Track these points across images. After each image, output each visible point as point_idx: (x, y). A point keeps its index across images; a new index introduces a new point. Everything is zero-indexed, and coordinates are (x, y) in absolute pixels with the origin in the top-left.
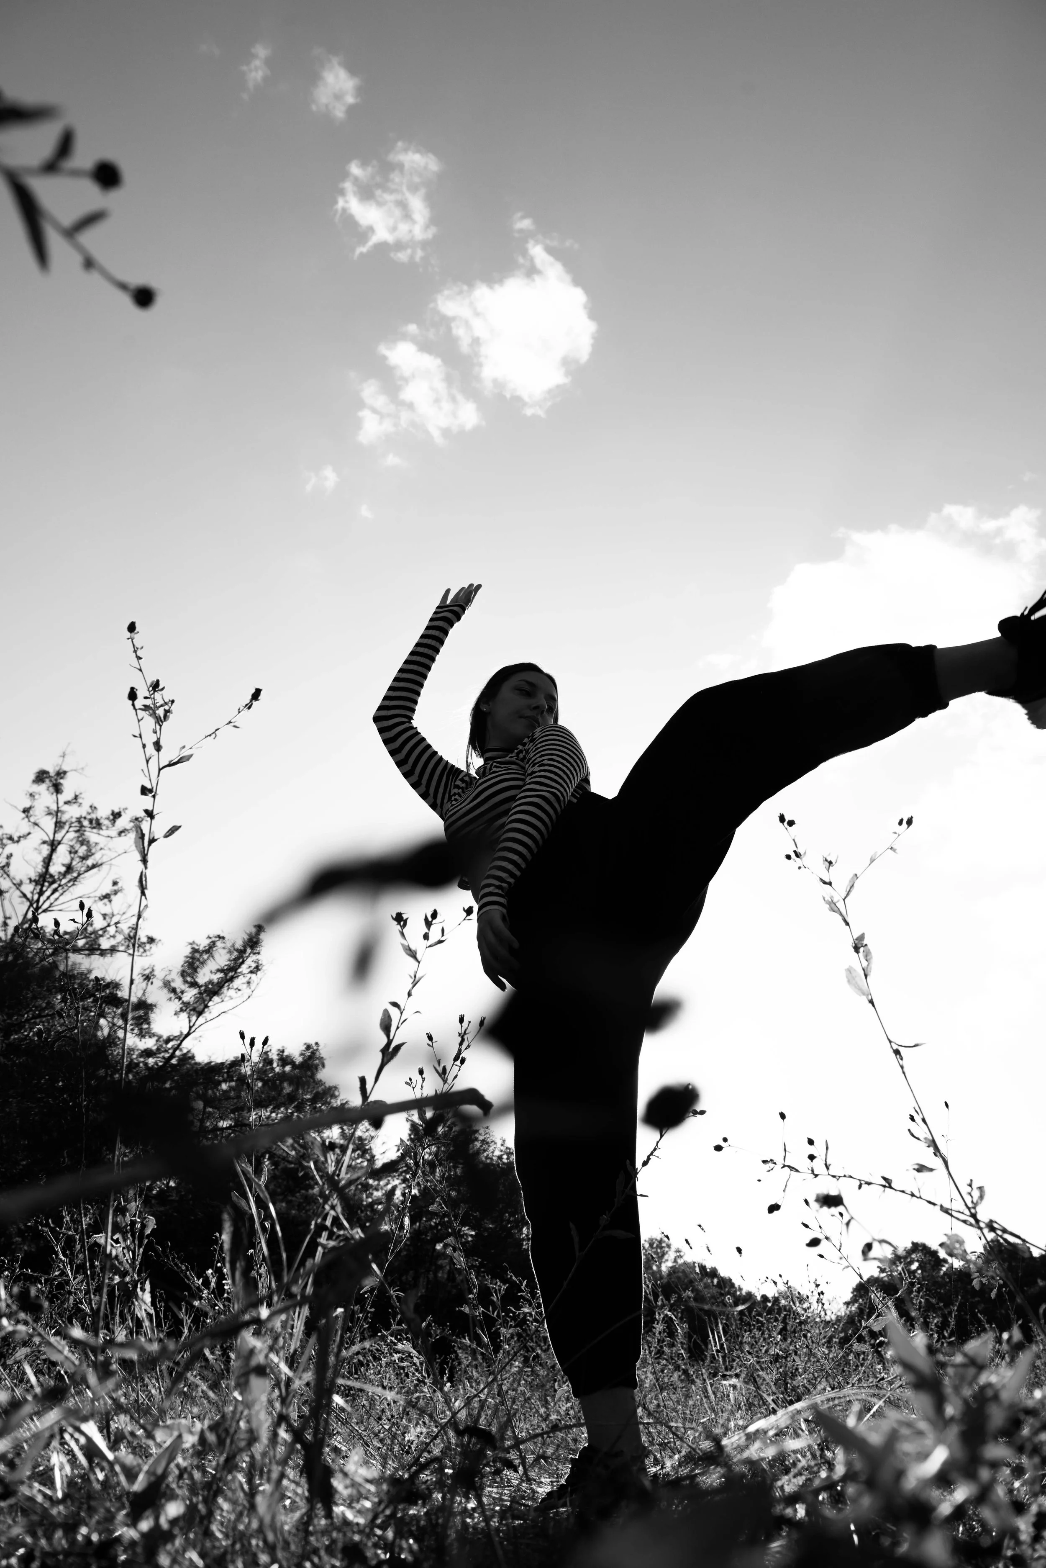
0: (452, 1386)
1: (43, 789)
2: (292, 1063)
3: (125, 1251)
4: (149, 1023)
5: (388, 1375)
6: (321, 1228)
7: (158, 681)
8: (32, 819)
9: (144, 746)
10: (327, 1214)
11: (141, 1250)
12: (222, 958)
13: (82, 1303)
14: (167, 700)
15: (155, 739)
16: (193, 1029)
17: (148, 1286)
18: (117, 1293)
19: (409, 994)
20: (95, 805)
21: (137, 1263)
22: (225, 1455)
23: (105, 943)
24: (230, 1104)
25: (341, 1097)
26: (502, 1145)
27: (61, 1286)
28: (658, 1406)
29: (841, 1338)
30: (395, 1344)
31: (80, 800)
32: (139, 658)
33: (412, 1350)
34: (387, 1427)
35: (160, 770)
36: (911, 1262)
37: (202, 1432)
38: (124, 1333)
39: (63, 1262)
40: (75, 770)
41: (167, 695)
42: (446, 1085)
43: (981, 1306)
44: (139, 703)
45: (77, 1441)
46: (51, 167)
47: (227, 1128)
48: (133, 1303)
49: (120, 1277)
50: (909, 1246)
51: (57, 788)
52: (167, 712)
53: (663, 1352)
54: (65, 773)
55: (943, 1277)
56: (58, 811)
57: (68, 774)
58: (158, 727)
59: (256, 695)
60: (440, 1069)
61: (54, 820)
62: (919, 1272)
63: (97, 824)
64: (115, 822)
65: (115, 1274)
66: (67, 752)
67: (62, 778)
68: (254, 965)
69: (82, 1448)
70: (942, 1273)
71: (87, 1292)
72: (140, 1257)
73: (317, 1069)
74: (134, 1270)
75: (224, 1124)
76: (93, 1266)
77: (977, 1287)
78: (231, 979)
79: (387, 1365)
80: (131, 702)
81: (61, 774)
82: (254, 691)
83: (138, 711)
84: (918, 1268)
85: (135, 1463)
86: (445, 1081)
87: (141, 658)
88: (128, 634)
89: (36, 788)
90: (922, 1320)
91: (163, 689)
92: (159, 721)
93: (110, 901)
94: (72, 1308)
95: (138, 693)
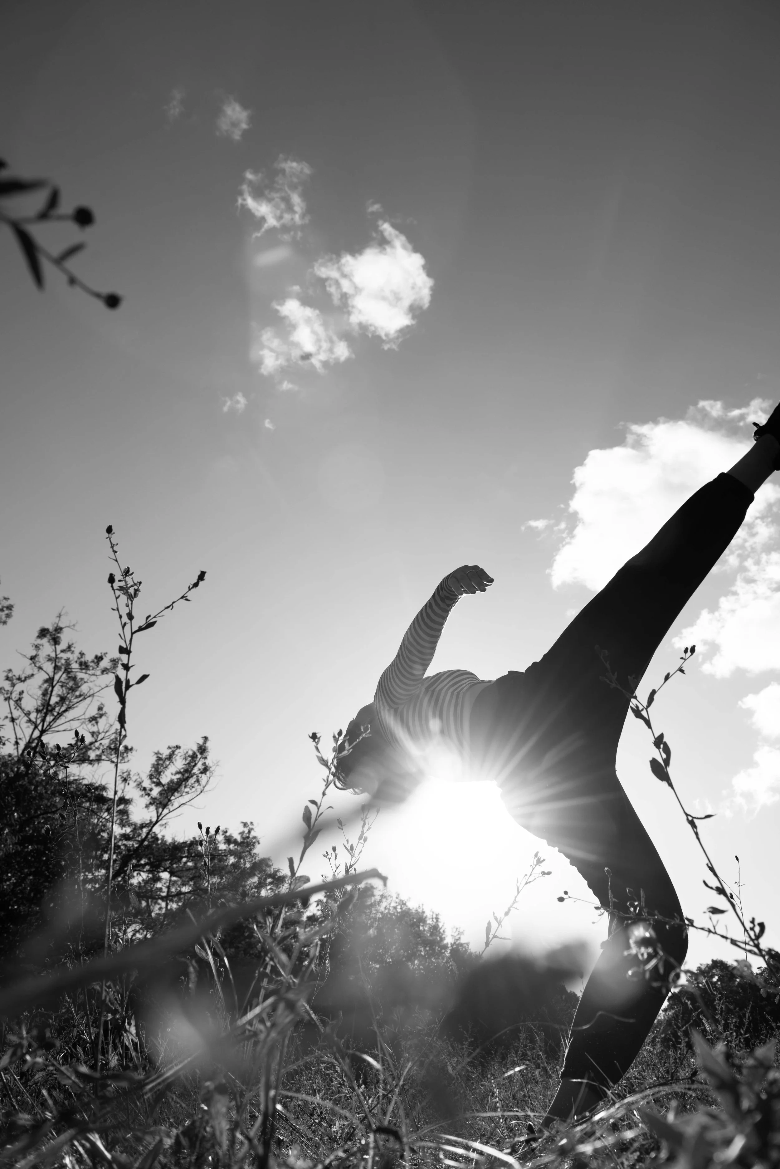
0: (366, 1087)
1: (45, 641)
2: (235, 842)
3: (116, 994)
4: (128, 816)
5: (317, 1081)
6: (263, 975)
7: (128, 568)
8: (38, 665)
9: (121, 617)
10: (267, 964)
11: (128, 993)
12: (179, 764)
13: (83, 1034)
14: (136, 582)
15: (128, 611)
16: (160, 818)
17: (133, 1022)
18: (110, 1027)
19: (324, 794)
20: (84, 652)
21: (125, 1003)
22: (195, 1154)
23: (92, 755)
24: (190, 874)
25: (273, 867)
26: (397, 898)
27: (67, 1021)
28: (524, 1096)
29: (662, 1038)
30: (322, 1057)
31: (72, 649)
32: (115, 552)
33: (334, 1061)
34: (317, 1121)
35: (132, 634)
36: (713, 976)
37: (177, 1137)
38: (116, 1058)
39: (68, 1002)
40: (68, 627)
41: (136, 578)
42: (354, 859)
43: (768, 1009)
44: (116, 585)
45: (83, 1146)
46: (44, 216)
47: (188, 893)
48: (122, 1035)
49: (112, 1014)
50: (710, 963)
51: (56, 641)
52: (136, 591)
53: (527, 1054)
54: (61, 629)
55: (737, 987)
56: (56, 658)
57: (64, 630)
58: (130, 602)
59: (202, 576)
60: (349, 847)
61: (53, 665)
62: (719, 983)
63: (84, 666)
64: (98, 664)
65: (108, 1013)
66: (62, 614)
67: (59, 633)
68: (203, 767)
69: (86, 1151)
70: (736, 983)
71: (87, 1025)
72: (127, 999)
73: (254, 845)
74: (122, 1009)
75: (185, 889)
76: (91, 1005)
77: (764, 995)
78: (187, 779)
79: (316, 1072)
80: (110, 585)
81: (58, 630)
82: (199, 573)
83: (116, 591)
84: (718, 980)
85: (128, 1161)
86: (352, 856)
87: (116, 552)
88: (107, 535)
89: (39, 641)
90: (723, 1022)
91: (132, 574)
92: (131, 597)
93: (97, 723)
94: (76, 1038)
95: (115, 577)
